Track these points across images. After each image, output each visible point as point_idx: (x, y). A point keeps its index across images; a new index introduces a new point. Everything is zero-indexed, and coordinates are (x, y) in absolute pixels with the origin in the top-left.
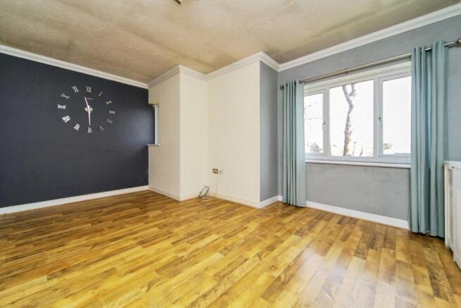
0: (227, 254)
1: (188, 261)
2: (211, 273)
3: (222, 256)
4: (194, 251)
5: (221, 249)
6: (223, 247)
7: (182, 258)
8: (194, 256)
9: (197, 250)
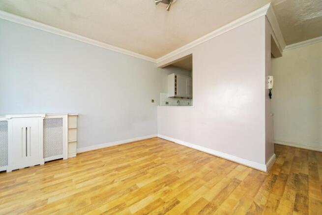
0: (133, 186)
1: (161, 182)
2: (148, 175)
3: (137, 184)
4: (157, 190)
5: (136, 191)
6: (133, 192)
7: (166, 186)
8: (157, 186)
9: (155, 192)
